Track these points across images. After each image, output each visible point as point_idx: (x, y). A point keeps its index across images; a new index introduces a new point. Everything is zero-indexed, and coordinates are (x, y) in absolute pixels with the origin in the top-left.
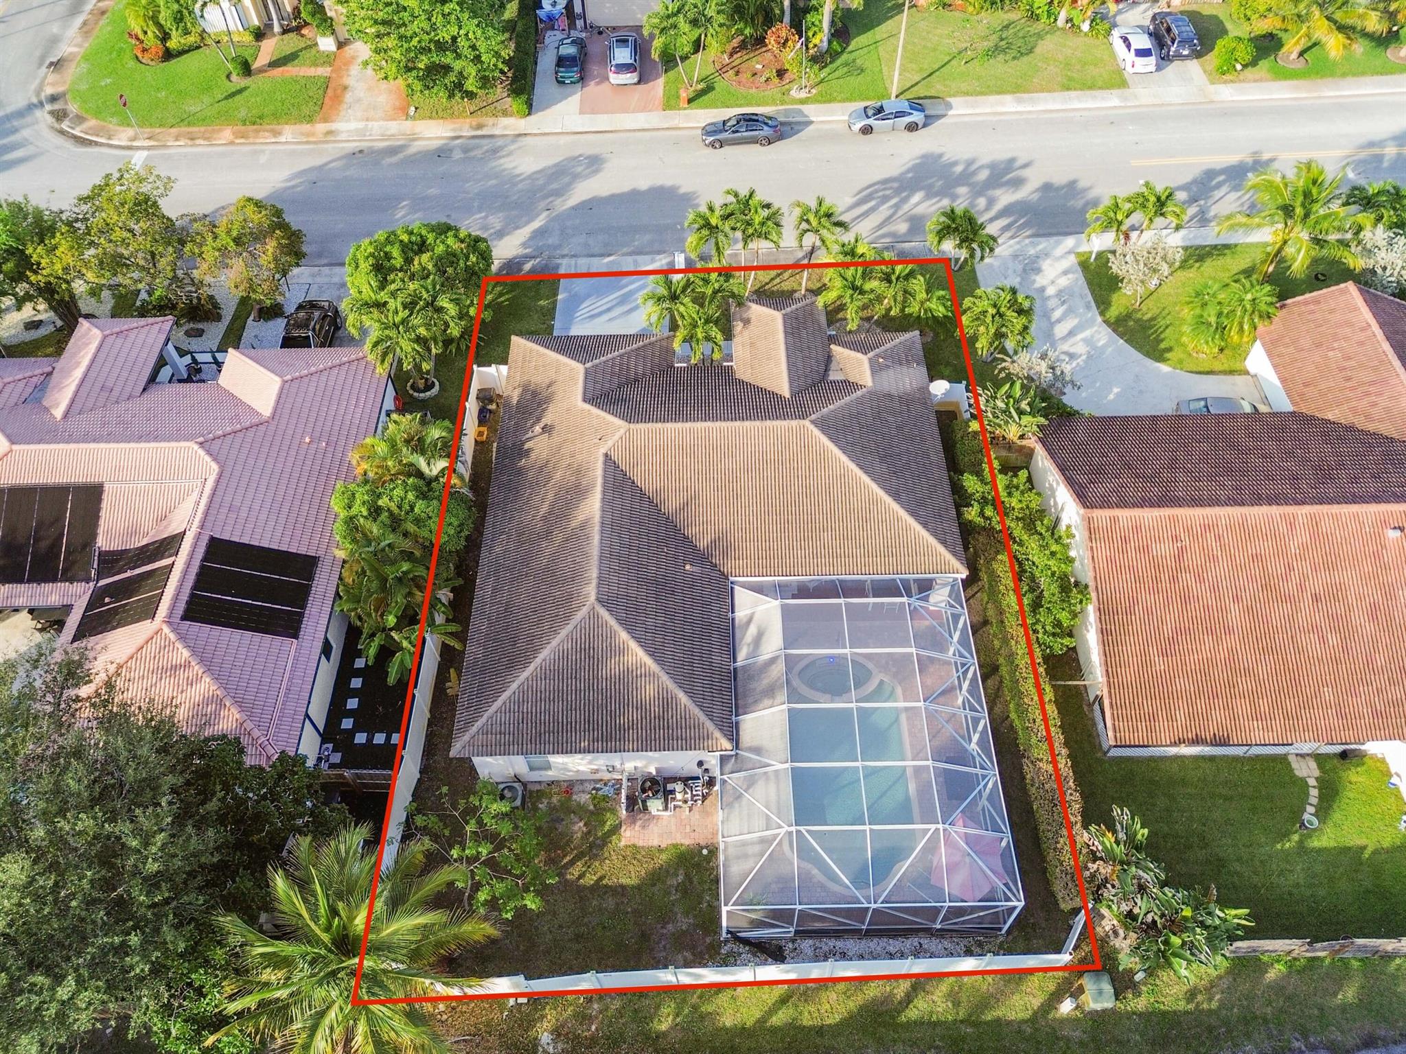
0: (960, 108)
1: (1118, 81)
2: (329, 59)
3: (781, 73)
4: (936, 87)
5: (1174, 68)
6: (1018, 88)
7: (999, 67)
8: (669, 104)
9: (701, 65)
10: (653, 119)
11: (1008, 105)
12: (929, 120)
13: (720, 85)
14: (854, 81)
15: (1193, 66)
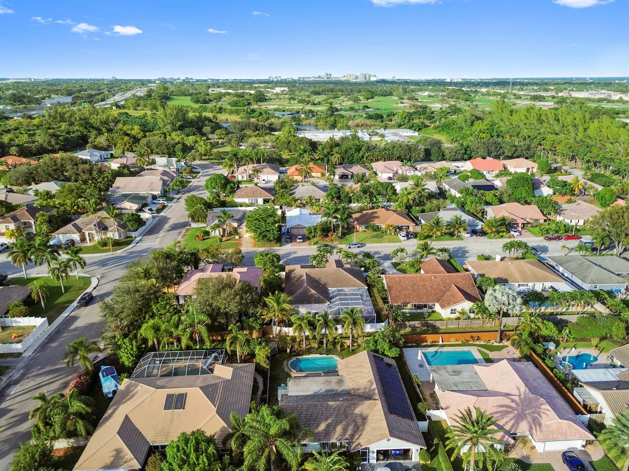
0: (368, 245)
1: (400, 241)
2: (237, 240)
3: (332, 240)
4: (363, 242)
5: (410, 240)
6: (379, 242)
7: (376, 239)
8: (310, 245)
9: (315, 239)
10: (307, 247)
11: (378, 244)
12: (362, 247)
13: (319, 242)
14: (347, 241)
15: (415, 239)
